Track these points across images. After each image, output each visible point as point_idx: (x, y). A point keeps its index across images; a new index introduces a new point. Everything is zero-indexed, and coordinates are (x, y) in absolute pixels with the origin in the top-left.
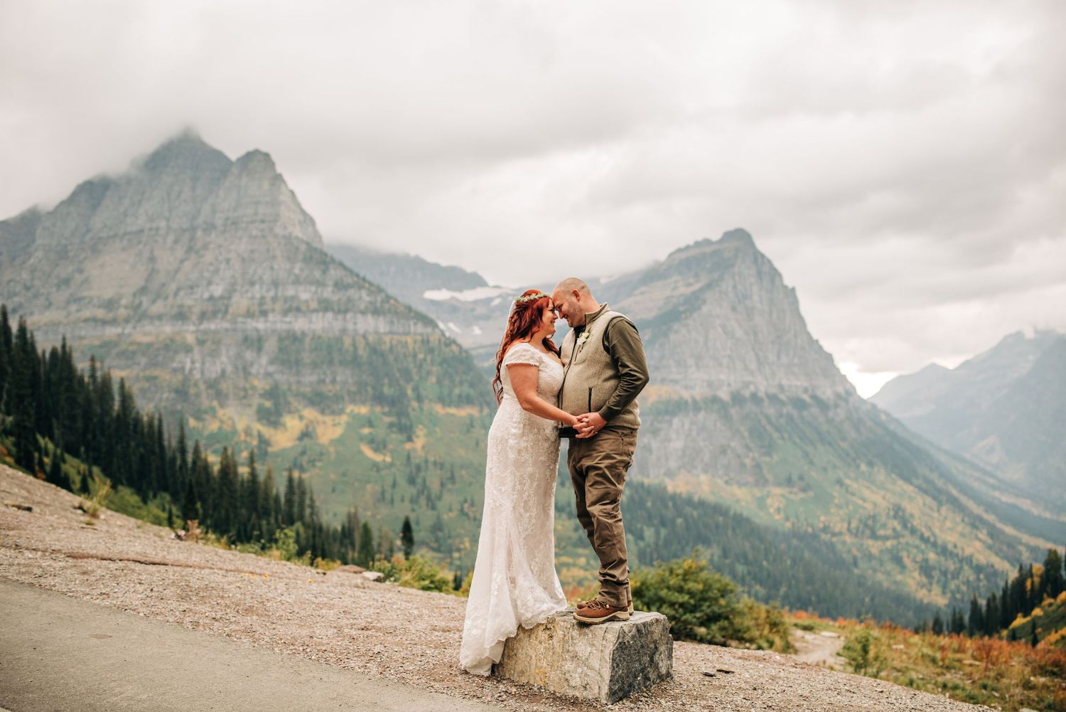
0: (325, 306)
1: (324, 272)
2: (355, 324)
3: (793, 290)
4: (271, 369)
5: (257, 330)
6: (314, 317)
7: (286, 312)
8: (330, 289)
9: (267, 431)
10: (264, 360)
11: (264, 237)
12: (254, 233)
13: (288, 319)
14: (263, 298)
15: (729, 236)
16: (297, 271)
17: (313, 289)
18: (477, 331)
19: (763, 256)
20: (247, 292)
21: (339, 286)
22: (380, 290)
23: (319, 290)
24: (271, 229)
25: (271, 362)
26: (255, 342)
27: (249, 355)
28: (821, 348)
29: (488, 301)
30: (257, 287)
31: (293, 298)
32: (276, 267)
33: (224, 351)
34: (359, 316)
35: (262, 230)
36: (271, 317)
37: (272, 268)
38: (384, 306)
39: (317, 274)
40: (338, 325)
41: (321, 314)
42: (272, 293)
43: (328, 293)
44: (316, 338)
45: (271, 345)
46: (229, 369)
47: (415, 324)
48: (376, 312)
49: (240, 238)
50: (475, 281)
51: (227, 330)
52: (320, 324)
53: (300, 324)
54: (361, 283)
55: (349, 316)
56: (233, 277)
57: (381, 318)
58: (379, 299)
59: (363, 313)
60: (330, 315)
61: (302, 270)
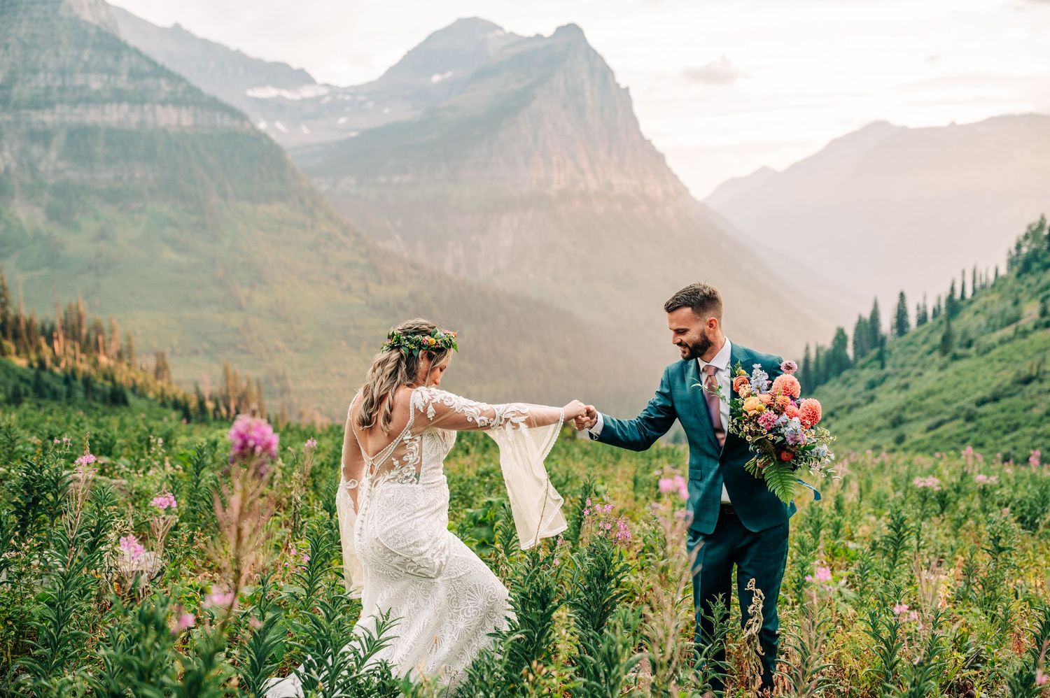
0: (119, 96)
1: (117, 59)
2: (154, 115)
3: (627, 89)
4: (61, 165)
5: (43, 123)
6: (107, 108)
7: (75, 103)
8: (125, 78)
9: (58, 232)
10: (53, 155)
11: (47, 19)
12: (36, 15)
13: (78, 111)
14: (48, 87)
15: (560, 30)
16: (86, 58)
17: (105, 77)
18: (305, 130)
19: (595, 52)
20: (29, 81)
21: (134, 74)
22: (181, 79)
23: (112, 79)
24: (55, 11)
25: (60, 158)
26: (43, 137)
27: (36, 150)
28: (653, 147)
29: (318, 99)
30: (41, 75)
31: (83, 88)
32: (62, 53)
33: (6, 146)
34: (159, 108)
35: (45, 12)
36: (58, 109)
37: (57, 55)
38: (189, 97)
39: (110, 61)
40: (134, 119)
41: (115, 106)
42: (58, 83)
43: (123, 82)
44: (110, 131)
45: (59, 140)
46: (14, 165)
47: (222, 117)
48: (177, 102)
49: (20, 21)
50: (302, 77)
51: (8, 123)
52: (114, 115)
53: (92, 116)
54: (160, 71)
55: (147, 107)
56: (13, 64)
57: (184, 110)
58: (180, 89)
59: (163, 103)
60: (125, 107)
61: (91, 56)
